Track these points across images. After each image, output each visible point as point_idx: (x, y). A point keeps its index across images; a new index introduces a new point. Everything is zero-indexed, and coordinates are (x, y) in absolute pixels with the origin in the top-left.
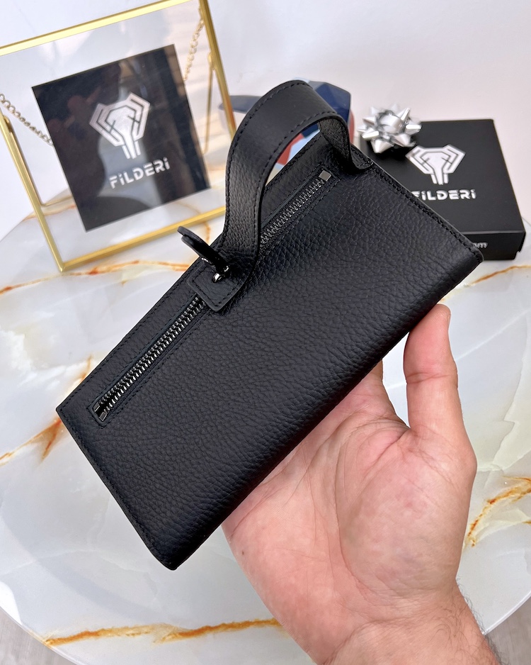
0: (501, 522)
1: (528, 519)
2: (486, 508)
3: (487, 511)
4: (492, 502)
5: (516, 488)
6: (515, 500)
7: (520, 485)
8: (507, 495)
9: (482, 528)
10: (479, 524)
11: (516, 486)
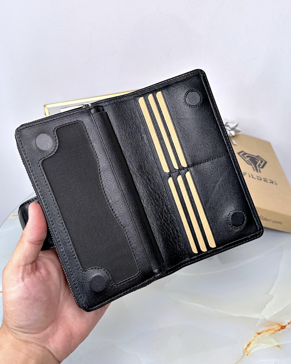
0: (263, 345)
1: (277, 344)
2: (255, 336)
3: (256, 338)
4: (259, 334)
5: (272, 328)
6: (271, 334)
7: (274, 327)
8: (267, 331)
9: (253, 346)
10: (251, 344)
11: (272, 327)
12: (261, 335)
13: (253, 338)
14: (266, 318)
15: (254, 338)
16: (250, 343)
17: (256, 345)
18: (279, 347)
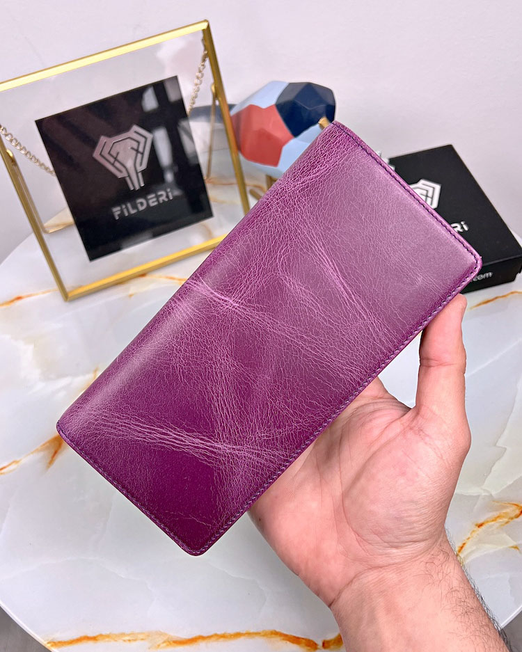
0: (487, 546)
1: (514, 543)
2: (473, 531)
3: (475, 535)
4: (480, 526)
5: (504, 513)
6: (503, 525)
7: (508, 510)
8: (495, 520)
9: (469, 551)
10: (466, 547)
11: (504, 511)
12: (483, 527)
13: (469, 535)
14: (494, 493)
15: (471, 534)
16: (464, 544)
17: (474, 548)
18: (518, 549)
